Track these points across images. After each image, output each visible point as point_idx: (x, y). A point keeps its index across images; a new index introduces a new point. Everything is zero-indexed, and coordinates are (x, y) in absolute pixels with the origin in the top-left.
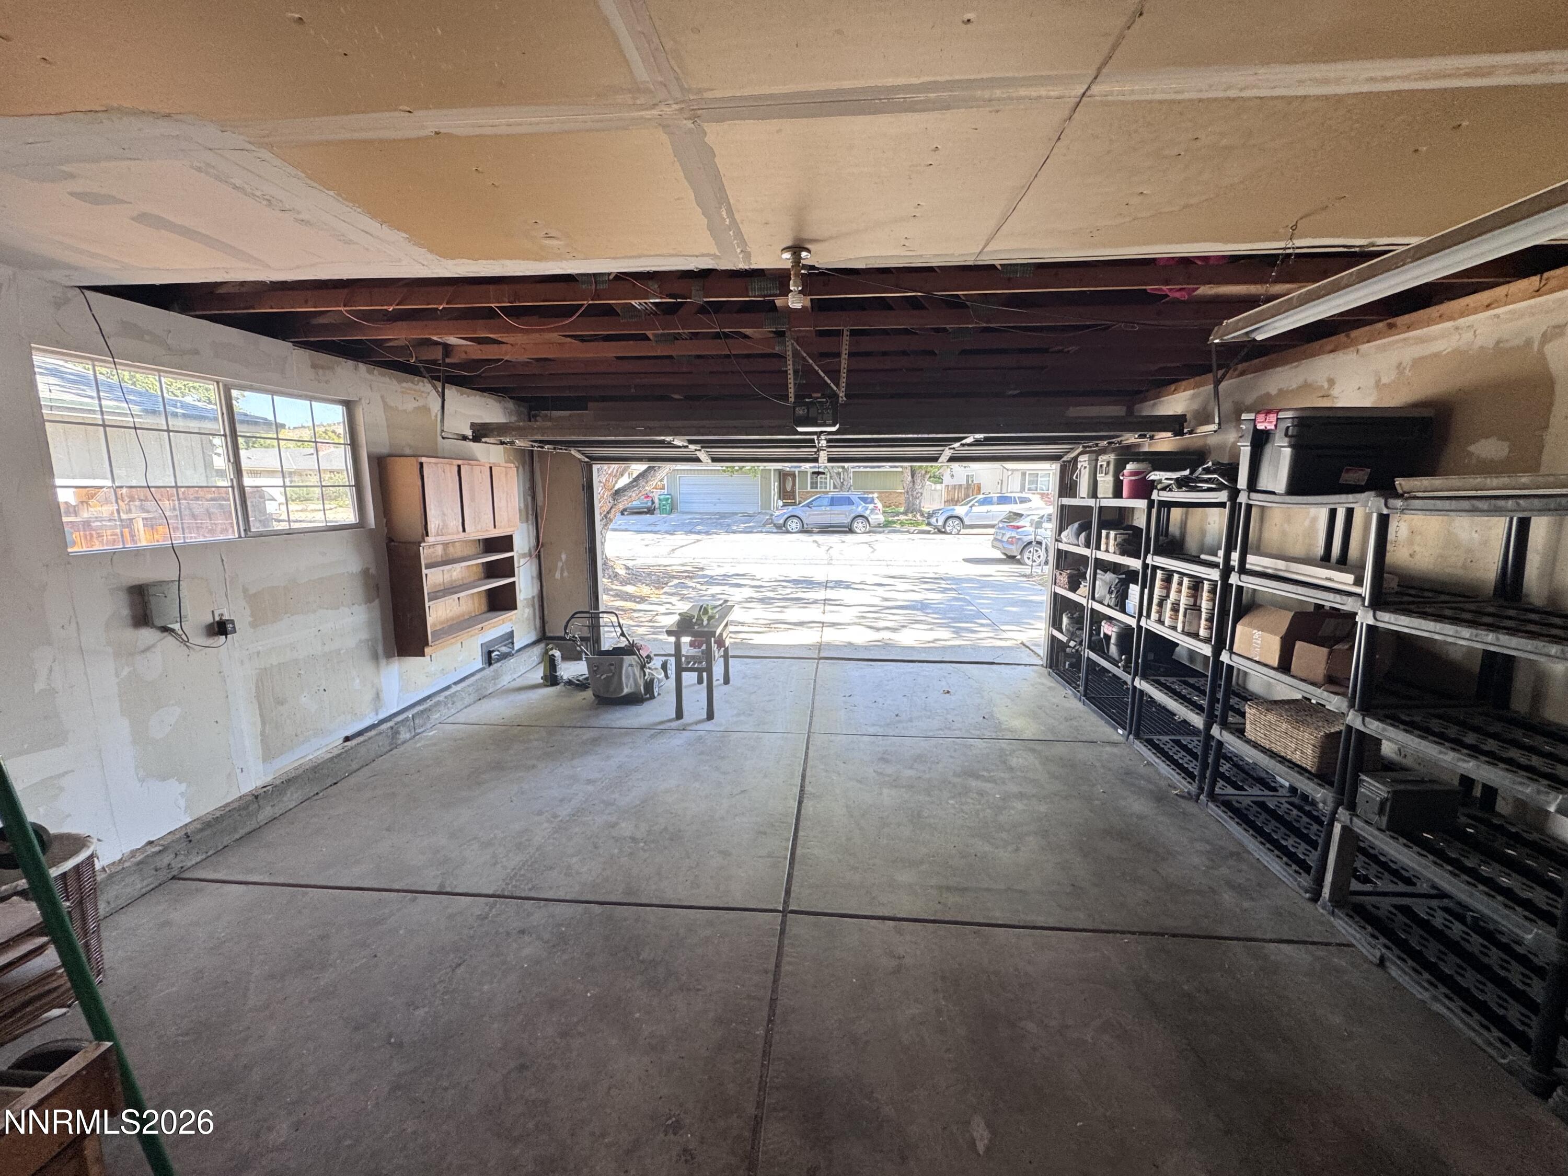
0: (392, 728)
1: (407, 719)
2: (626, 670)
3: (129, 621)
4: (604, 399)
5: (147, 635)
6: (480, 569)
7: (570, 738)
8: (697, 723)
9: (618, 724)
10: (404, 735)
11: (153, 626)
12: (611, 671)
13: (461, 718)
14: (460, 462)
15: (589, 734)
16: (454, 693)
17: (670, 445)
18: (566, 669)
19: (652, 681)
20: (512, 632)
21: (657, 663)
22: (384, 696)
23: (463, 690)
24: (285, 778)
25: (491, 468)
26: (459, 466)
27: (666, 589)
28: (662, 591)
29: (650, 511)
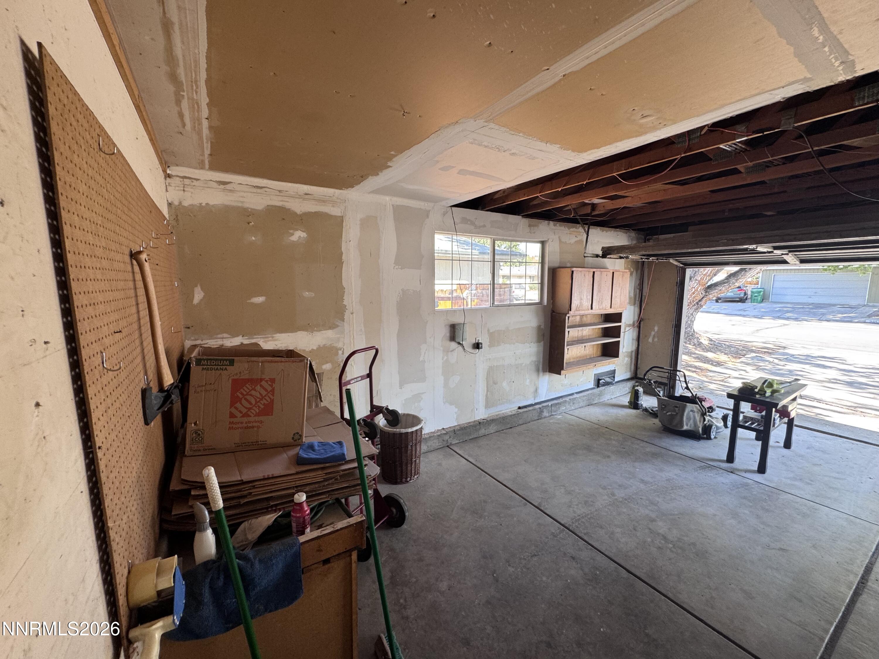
0: (540, 408)
1: (548, 406)
2: (688, 413)
3: (449, 338)
4: (701, 223)
5: (454, 345)
6: (600, 331)
7: (637, 447)
8: (746, 471)
9: (676, 449)
10: (546, 414)
11: (455, 342)
12: (675, 411)
13: (577, 413)
14: (594, 270)
15: (650, 449)
16: (575, 398)
17: (754, 252)
18: (646, 400)
19: (710, 427)
20: (615, 370)
21: (718, 414)
22: (540, 391)
23: (580, 398)
24: (492, 418)
25: (613, 273)
26: (594, 272)
27: (743, 359)
28: (739, 361)
29: (742, 300)
